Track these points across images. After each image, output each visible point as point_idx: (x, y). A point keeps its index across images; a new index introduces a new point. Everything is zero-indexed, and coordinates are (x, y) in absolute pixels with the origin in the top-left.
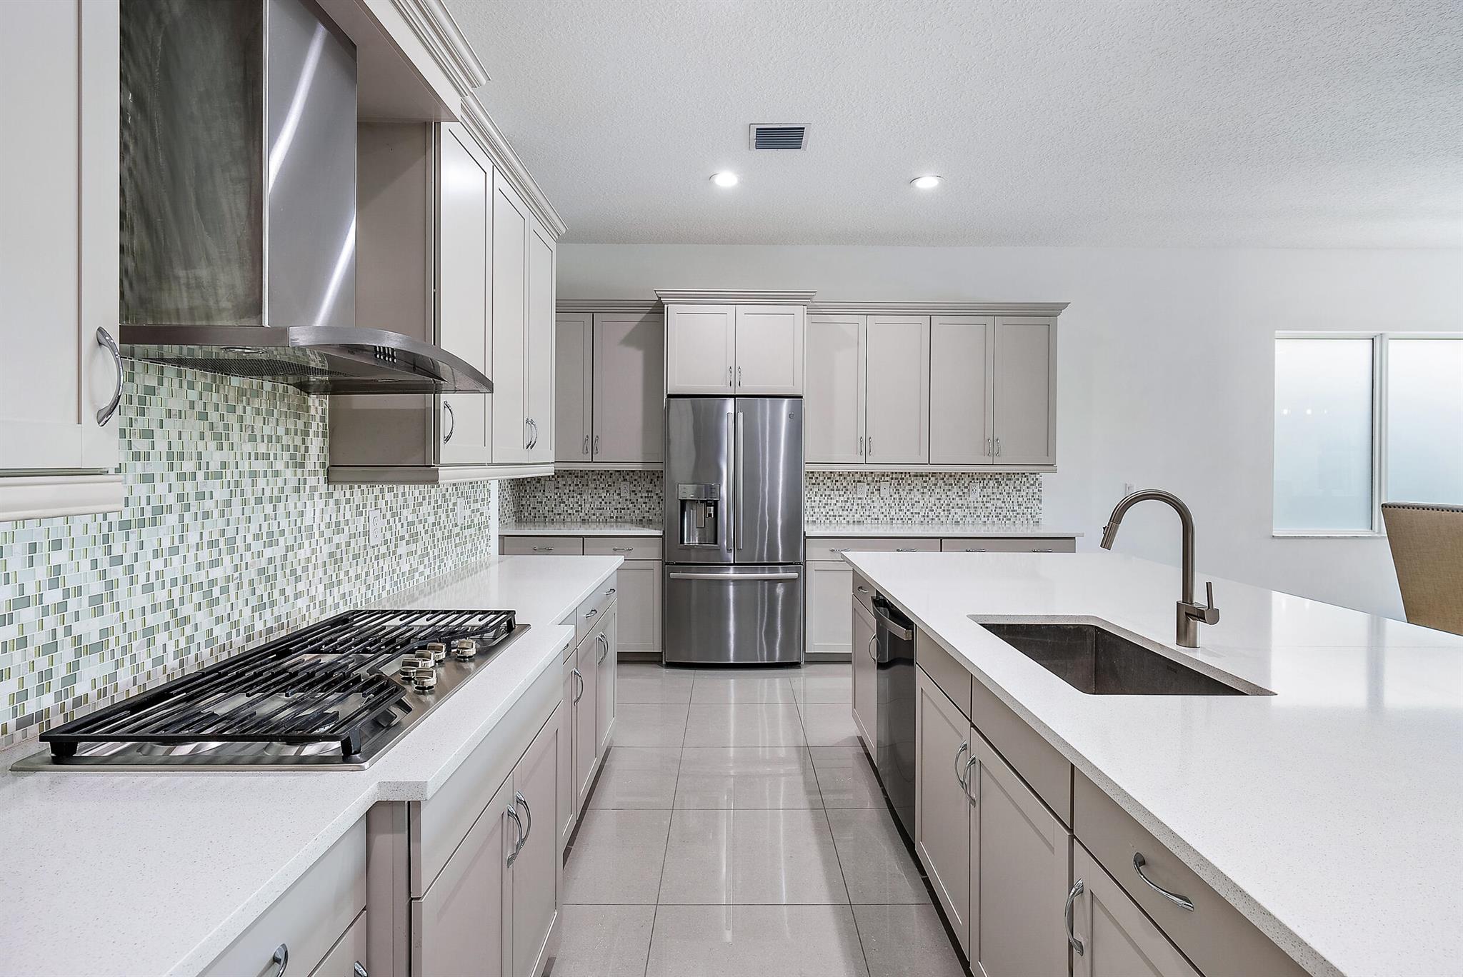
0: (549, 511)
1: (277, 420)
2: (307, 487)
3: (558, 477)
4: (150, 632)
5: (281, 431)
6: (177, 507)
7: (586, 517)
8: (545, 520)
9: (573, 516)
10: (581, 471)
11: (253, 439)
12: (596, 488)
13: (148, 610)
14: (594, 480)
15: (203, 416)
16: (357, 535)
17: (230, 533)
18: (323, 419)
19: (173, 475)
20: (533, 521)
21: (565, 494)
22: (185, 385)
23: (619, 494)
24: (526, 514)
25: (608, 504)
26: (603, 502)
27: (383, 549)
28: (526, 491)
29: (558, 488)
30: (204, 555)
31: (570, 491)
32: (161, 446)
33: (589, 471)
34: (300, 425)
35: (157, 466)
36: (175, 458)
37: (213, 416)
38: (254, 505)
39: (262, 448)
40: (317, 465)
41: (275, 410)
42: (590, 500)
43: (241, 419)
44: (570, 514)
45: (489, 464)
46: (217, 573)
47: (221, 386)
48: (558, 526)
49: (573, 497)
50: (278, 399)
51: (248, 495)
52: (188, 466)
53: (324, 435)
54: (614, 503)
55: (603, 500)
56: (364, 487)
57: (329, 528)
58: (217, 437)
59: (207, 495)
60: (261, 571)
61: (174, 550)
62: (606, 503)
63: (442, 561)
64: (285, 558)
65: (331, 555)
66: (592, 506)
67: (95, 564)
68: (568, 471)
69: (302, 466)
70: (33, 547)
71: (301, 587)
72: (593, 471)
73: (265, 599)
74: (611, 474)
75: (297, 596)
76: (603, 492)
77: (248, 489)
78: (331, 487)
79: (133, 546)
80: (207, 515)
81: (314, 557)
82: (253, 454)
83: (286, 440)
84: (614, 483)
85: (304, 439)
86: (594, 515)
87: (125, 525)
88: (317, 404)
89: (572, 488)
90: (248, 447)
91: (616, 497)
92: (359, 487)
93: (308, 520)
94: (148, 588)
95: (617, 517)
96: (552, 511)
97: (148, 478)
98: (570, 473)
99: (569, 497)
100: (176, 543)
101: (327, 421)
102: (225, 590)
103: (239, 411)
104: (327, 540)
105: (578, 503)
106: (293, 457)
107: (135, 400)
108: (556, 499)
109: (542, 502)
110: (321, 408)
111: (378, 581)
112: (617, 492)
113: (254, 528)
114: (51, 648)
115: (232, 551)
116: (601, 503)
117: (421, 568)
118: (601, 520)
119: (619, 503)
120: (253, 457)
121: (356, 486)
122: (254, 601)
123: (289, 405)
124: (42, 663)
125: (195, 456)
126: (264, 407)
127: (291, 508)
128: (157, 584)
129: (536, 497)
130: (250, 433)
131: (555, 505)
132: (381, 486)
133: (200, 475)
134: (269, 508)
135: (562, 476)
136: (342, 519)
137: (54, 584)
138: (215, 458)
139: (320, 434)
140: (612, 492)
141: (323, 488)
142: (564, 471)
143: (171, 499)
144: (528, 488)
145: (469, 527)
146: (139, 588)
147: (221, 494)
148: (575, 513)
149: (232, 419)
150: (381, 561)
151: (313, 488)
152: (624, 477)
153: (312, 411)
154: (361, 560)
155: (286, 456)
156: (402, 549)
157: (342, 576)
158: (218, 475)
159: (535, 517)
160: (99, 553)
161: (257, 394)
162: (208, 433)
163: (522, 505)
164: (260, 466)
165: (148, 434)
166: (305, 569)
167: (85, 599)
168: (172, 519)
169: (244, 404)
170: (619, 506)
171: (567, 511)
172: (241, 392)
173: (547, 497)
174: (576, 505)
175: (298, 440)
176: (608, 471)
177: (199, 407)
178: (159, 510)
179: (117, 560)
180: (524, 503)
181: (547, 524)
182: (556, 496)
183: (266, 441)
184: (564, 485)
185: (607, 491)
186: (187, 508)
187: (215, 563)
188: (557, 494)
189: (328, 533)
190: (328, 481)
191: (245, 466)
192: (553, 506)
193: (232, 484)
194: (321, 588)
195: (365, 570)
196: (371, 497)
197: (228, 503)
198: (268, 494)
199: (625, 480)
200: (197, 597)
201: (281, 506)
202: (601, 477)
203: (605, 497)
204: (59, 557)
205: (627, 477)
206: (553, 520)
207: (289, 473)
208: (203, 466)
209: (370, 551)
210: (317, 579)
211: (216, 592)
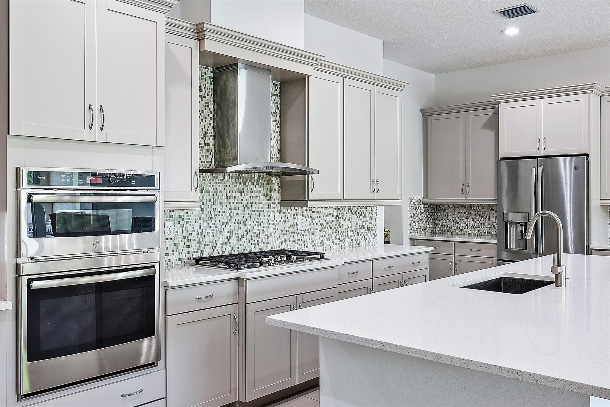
0: (450, 228)
1: (260, 186)
2: (272, 207)
3: (455, 208)
4: (221, 244)
5: (262, 189)
6: (229, 212)
7: (470, 232)
8: (448, 233)
9: (463, 231)
10: (467, 204)
11: (251, 192)
12: (475, 215)
13: (221, 238)
14: (475, 210)
15: (236, 186)
16: (293, 226)
17: (244, 220)
18: (278, 184)
19: (228, 203)
20: (441, 234)
21: (458, 218)
22: (231, 178)
23: (489, 219)
24: (438, 229)
25: (482, 225)
26: (480, 223)
27: (306, 232)
28: (438, 216)
29: (455, 214)
30: (237, 226)
31: (461, 216)
32: (224, 195)
33: (472, 204)
34: (269, 187)
35: (223, 200)
36: (228, 198)
37: (239, 186)
38: (252, 212)
39: (255, 195)
40: (276, 200)
41: (259, 183)
42: (472, 222)
43: (248, 186)
44: (461, 230)
45: (374, 200)
46: (239, 231)
47: (241, 177)
48: (455, 237)
49: (463, 220)
50: (260, 179)
51: (250, 209)
52: (232, 200)
53: (278, 190)
54: (486, 224)
55: (480, 222)
56: (296, 208)
57: (281, 222)
58: (240, 192)
59: (237, 209)
60: (255, 233)
61: (228, 223)
62: (481, 224)
63: (341, 241)
64: (263, 230)
65: (282, 231)
66: (473, 226)
67: (208, 224)
68: (460, 204)
69: (270, 200)
70: (196, 219)
71: (269, 240)
72: (474, 204)
73: (256, 242)
74: (484, 206)
75: (267, 243)
76: (480, 217)
77: (250, 207)
78: (282, 208)
79: (217, 221)
80: (237, 214)
81: (274, 231)
82: (251, 197)
83: (263, 192)
84: (486, 212)
85: (270, 192)
86: (474, 231)
87: (215, 215)
88: (276, 180)
89: (462, 215)
90: (250, 195)
91: (487, 220)
92: (295, 208)
93: (272, 218)
94: (221, 232)
95: (487, 233)
96: (452, 228)
97: (221, 203)
98: (461, 205)
99: (461, 220)
100: (229, 221)
101: (280, 185)
102: (242, 236)
103: (247, 184)
104: (280, 226)
105: (465, 223)
106: (266, 197)
107: (218, 183)
108: (453, 221)
109: (446, 223)
110: (277, 181)
111: (304, 244)
112: (488, 217)
113: (252, 219)
114: (199, 243)
115: (245, 225)
116: (478, 224)
117: (328, 242)
118: (478, 234)
119: (489, 224)
120: (251, 198)
121: (293, 207)
122: (252, 242)
123: (265, 181)
124: (198, 246)
125: (234, 197)
126: (255, 182)
127: (265, 214)
128: (223, 232)
129: (443, 219)
130: (251, 190)
131: (453, 225)
132: (305, 208)
133: (235, 203)
134: (257, 214)
135: (457, 208)
136: (286, 219)
137: (200, 228)
138: (239, 198)
139: (277, 190)
140: (484, 217)
141: (278, 208)
142: (458, 204)
143: (227, 209)
144: (439, 214)
145: (361, 228)
146: (219, 232)
147: (241, 208)
148: (464, 230)
149: (245, 187)
150: (305, 237)
151: (274, 208)
152: (491, 208)
153: (274, 182)
154: (295, 235)
155: (263, 197)
156: (317, 233)
157: (287, 239)
158: (240, 203)
159: (443, 231)
160: (210, 222)
161: (253, 178)
162: (237, 191)
163: (436, 224)
164: (254, 200)
165: (221, 192)
166: (271, 235)
167: (206, 232)
168: (227, 215)
169: (249, 182)
170: (489, 226)
171: (460, 228)
172: (248, 178)
173: (449, 220)
174: (464, 225)
175: (268, 192)
176: (483, 204)
177: (235, 184)
178: (223, 212)
179: (214, 224)
180: (437, 222)
181: (449, 235)
182: (454, 219)
183: (256, 192)
184: (458, 213)
185: (482, 217)
186: (231, 212)
187: (239, 228)
188: (454, 218)
189: (280, 224)
190: (280, 206)
191: (249, 200)
192: (452, 225)
193: (245, 206)
194: (277, 242)
195: (298, 239)
196: (300, 212)
197: (244, 211)
198: (257, 209)
199: (492, 210)
200: (234, 237)
201: (262, 213)
202: (478, 208)
203: (481, 220)
204: (201, 222)
205: (494, 208)
206: (452, 233)
207: (264, 203)
208: (236, 200)
209: (300, 232)
210: (275, 239)
211: (240, 237)
